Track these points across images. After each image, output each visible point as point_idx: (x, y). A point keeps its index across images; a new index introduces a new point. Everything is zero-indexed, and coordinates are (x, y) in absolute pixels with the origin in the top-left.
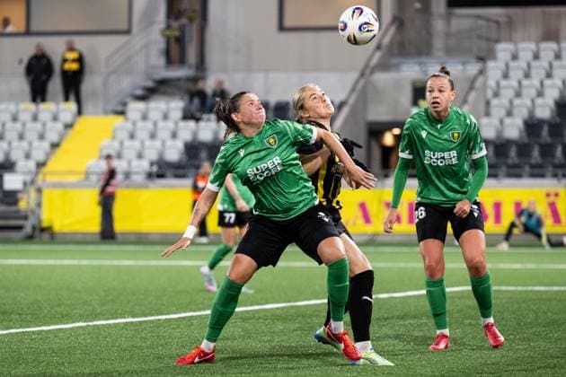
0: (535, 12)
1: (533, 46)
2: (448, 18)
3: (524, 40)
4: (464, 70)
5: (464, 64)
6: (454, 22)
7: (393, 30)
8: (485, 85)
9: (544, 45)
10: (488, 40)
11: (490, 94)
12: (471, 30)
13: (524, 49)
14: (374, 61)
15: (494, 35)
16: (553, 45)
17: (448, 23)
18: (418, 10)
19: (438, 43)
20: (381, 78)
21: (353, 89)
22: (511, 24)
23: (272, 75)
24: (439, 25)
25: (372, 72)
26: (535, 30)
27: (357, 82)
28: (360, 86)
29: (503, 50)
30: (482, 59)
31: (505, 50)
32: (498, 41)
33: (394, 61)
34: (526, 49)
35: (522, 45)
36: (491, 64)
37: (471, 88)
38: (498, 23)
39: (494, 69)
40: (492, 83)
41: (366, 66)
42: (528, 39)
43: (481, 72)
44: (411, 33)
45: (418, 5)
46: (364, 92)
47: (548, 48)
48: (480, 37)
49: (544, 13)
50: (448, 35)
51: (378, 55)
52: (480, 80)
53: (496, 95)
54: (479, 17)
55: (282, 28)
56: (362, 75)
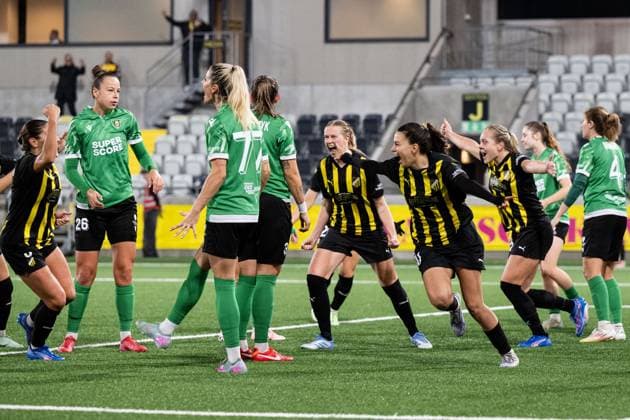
0: (588, 24)
1: (586, 59)
2: (499, 29)
3: (577, 53)
4: (516, 83)
5: (516, 77)
6: (504, 33)
7: (442, 41)
8: (537, 99)
9: (597, 58)
10: (540, 52)
11: (542, 108)
12: (523, 42)
13: (578, 62)
14: (423, 74)
15: (546, 48)
16: (606, 58)
17: (499, 35)
18: (468, 21)
19: (488, 55)
20: (430, 91)
21: (402, 103)
22: (563, 36)
23: (318, 89)
24: (489, 37)
25: (421, 86)
26: (589, 43)
27: (406, 95)
28: (408, 99)
29: (556, 63)
30: (533, 72)
31: (558, 63)
32: (550, 54)
33: (444, 74)
34: (579, 62)
35: (575, 58)
36: (543, 77)
37: (523, 102)
38: (550, 34)
39: (547, 82)
40: (544, 97)
41: (415, 80)
42: (582, 52)
43: (533, 86)
44: (461, 45)
45: (468, 17)
46: (413, 104)
47: (602, 61)
48: (531, 50)
49: (597, 25)
50: (499, 48)
51: (427, 66)
52: (532, 93)
53: (549, 109)
54: (530, 29)
55: (328, 40)
56: (411, 88)
